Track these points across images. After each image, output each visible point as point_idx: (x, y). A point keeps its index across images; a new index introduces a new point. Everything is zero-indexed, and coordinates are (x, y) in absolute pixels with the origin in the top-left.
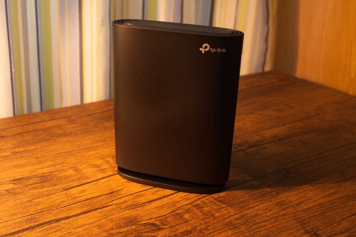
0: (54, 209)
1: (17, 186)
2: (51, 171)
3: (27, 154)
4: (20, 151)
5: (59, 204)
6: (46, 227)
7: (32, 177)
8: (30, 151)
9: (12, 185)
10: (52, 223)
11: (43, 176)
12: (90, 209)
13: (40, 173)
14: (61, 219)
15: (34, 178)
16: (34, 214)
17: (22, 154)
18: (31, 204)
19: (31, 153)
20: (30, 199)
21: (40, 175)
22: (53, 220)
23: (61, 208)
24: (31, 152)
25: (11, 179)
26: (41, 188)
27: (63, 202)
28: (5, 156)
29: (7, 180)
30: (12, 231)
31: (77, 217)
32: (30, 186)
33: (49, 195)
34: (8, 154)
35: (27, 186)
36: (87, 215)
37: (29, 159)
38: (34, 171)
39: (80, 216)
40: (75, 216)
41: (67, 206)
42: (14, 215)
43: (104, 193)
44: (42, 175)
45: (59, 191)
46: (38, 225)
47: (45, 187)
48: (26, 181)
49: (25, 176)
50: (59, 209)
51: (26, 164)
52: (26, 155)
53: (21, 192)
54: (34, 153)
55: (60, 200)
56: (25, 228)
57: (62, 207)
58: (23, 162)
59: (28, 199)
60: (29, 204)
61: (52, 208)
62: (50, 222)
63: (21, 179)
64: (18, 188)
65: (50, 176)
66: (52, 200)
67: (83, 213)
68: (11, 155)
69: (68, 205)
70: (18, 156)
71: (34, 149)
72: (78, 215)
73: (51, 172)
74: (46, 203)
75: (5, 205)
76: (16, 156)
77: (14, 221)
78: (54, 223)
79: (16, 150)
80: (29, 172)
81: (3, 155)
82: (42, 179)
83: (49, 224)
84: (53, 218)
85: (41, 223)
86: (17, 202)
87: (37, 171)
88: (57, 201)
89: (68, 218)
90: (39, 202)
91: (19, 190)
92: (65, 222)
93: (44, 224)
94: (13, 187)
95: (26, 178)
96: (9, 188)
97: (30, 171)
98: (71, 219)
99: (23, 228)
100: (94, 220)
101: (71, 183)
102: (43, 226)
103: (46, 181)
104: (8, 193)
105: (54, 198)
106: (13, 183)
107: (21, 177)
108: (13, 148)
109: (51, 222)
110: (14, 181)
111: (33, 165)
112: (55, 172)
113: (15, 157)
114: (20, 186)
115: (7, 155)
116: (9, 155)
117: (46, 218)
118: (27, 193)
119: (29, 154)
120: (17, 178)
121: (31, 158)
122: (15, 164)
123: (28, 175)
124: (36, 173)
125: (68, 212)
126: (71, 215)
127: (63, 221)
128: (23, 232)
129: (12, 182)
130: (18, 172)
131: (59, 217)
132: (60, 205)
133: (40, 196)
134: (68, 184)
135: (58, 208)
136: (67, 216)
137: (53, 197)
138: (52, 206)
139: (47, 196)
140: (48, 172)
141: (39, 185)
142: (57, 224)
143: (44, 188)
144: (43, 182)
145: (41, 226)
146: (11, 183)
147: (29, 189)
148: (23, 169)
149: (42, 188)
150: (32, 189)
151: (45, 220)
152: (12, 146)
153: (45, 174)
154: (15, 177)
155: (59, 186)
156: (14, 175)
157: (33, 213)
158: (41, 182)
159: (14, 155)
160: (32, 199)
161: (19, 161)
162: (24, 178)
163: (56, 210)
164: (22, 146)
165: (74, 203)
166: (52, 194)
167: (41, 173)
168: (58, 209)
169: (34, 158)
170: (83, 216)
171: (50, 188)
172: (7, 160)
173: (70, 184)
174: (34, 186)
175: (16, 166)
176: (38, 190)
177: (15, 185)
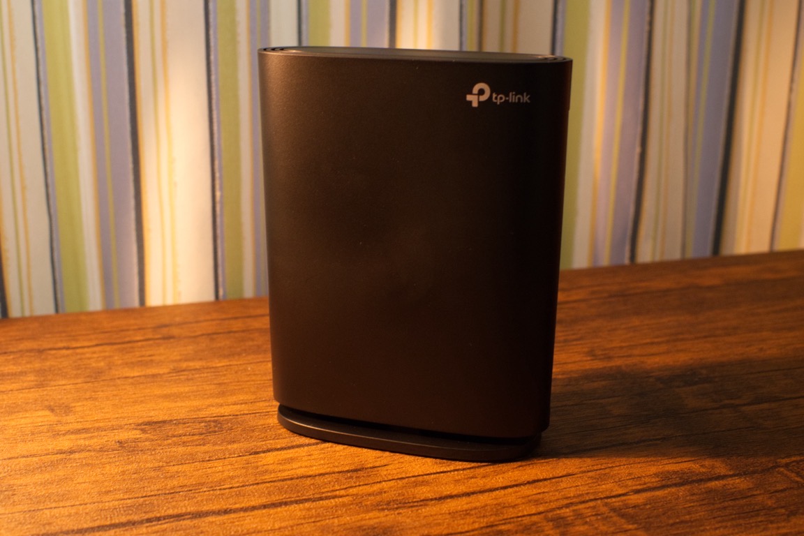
0: (205, 489)
1: (147, 435)
2: (239, 413)
4: (192, 368)
5: (221, 482)
6: (165, 526)
7: (190, 421)
8: (213, 370)
9: (138, 432)
10: (184, 519)
11: (214, 421)
12: (286, 500)
13: (212, 414)
14: (207, 514)
15: (193, 423)
16: (152, 496)
17: (193, 375)
18: (158, 476)
19: (212, 374)
20: (161, 464)
21: (208, 419)
22: (189, 513)
23: (220, 489)
24: (214, 372)
25: (141, 421)
26: (197, 445)
27: (232, 478)
28: (154, 376)
29: (131, 421)
30: (85, 526)
31: (247, 514)
32: (174, 439)
33: (209, 461)
35: (168, 437)
36: (272, 511)
37: (203, 385)
38: (199, 410)
39: (256, 512)
40: (245, 510)
41: (238, 487)
42: (107, 492)
43: (336, 470)
44: (214, 419)
45: (234, 454)
46: (149, 520)
47: (209, 443)
48: (173, 427)
49: (175, 418)
50: (215, 492)
51: (190, 394)
52: (201, 377)
53: (150, 448)
54: (221, 373)
55: (226, 474)
56: (117, 521)
57: (224, 489)
58: (187, 389)
59: (156, 465)
60: (153, 474)
61: (200, 487)
62: (179, 517)
63: (164, 422)
64: (147, 440)
65: (231, 424)
66: (209, 471)
67: (265, 507)
68: (169, 373)
69: (241, 485)
70: (181, 377)
71: (223, 366)
72: (254, 508)
73: (237, 415)
74: (192, 476)
75: (99, 470)
76: (177, 377)
77: (101, 506)
78: (188, 519)
79: (185, 365)
80: (188, 409)
81: (150, 373)
82: (209, 427)
83: (177, 520)
84: (191, 509)
85: (158, 515)
86: (130, 467)
87: (208, 410)
88: (220, 474)
89: (226, 512)
90: (177, 472)
91: (147, 443)
92: (214, 520)
93: (164, 519)
94: (138, 436)
95: (175, 422)
96: (127, 437)
97: (192, 409)
98: (233, 516)
99: (113, 522)
100: (283, 524)
101: (271, 441)
102: (160, 522)
103: (215, 432)
104: (120, 449)
105: (216, 467)
106: (142, 430)
107: (166, 418)
108: (180, 360)
109: (183, 516)
110: (146, 425)
111: (206, 396)
112: (245, 416)
114: (152, 437)
115: (159, 374)
116: (164, 374)
117: (174, 507)
118: (161, 451)
119: (209, 374)
120: (156, 419)
121: (209, 383)
122: (165, 392)
123: (182, 416)
124: (202, 414)
125: (231, 501)
126: (237, 506)
127: (211, 519)
128: (110, 529)
129: (139, 427)
130: (163, 409)
131: (205, 508)
132: (222, 484)
133: (187, 459)
134: (264, 443)
135: (213, 490)
136: (225, 507)
137: (216, 465)
138: (202, 484)
139: (203, 461)
140: (231, 413)
141: (196, 437)
142: (196, 521)
143: (204, 445)
144: (210, 432)
145: (154, 523)
146: (136, 429)
147: (169, 444)
148: (179, 404)
149: (200, 445)
150: (175, 444)
151: (171, 512)
152: (178, 358)
153: (222, 418)
154: (153, 418)
155: (241, 444)
156: (152, 413)
157: (152, 493)
158: (204, 432)
159: (174, 374)
160: (165, 464)
162: (171, 421)
163: (208, 493)
164: (201, 359)
165: (257, 482)
166: (216, 459)
167: (215, 415)
168: (212, 492)
169: (214, 384)
170: (264, 511)
171: (217, 448)
173: (267, 442)
174: (185, 438)
175: (166, 397)
176: (189, 447)
177: (143, 433)
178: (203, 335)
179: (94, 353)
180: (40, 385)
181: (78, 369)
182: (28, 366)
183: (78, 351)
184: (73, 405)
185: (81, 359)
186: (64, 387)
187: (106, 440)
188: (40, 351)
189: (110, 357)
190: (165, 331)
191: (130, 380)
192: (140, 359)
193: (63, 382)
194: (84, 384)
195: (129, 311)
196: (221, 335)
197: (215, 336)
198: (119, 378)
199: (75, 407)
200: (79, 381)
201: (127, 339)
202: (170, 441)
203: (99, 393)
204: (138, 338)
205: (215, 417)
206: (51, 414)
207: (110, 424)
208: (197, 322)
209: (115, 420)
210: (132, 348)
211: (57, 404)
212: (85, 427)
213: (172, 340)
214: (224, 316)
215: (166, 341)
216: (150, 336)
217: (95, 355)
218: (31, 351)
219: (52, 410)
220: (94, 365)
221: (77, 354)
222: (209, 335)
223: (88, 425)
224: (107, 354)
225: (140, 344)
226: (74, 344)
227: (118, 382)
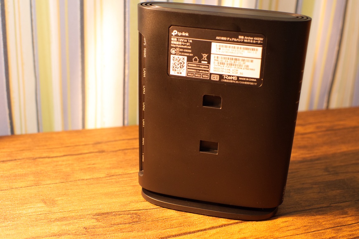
1: (100, 223)
2: (148, 208)
3: (124, 179)
4: (117, 174)
7: (122, 213)
8: (129, 176)
9: (94, 221)
11: (136, 214)
13: (133, 208)
15: (124, 214)
17: (119, 178)
19: (129, 179)
21: (132, 212)
24: (130, 177)
25: (95, 212)
26: (128, 232)
28: (98, 179)
29: (89, 212)
32: (115, 226)
34: (102, 177)
35: (111, 225)
37: (125, 186)
38: (126, 205)
44: (134, 212)
47: (135, 230)
48: (113, 217)
49: (114, 211)
51: (119, 193)
52: (123, 181)
53: (102, 233)
54: (133, 178)
58: (117, 189)
63: (108, 213)
64: (101, 227)
65: (145, 216)
68: (105, 177)
70: (113, 180)
71: (134, 173)
73: (147, 209)
76: (110, 180)
79: (113, 171)
80: (119, 204)
81: (96, 177)
82: (133, 218)
87: (131, 205)
91: (101, 229)
94: (95, 224)
95: (114, 213)
96: (89, 224)
97: (122, 204)
103: (137, 222)
104: (86, 233)
106: (96, 219)
107: (109, 211)
108: (110, 168)
110: (98, 215)
111: (128, 195)
113: (108, 181)
114: (103, 225)
115: (100, 178)
118: (109, 236)
119: (127, 179)
120: (103, 211)
121: (128, 185)
122: (105, 191)
123: (117, 210)
124: (128, 208)
129: (95, 217)
130: (106, 203)
140: (143, 208)
141: (127, 226)
143: (132, 231)
144: (134, 222)
146: (93, 219)
147: (113, 230)
148: (114, 200)
149: (130, 231)
150: (117, 230)
152: (109, 166)
153: (139, 211)
154: (101, 210)
156: (100, 207)
158: (131, 221)
159: (109, 178)
161: (112, 187)
164: (121, 168)
167: (135, 209)
169: (131, 186)
171: (140, 234)
172: (98, 184)
174: (121, 226)
175: (107, 195)
176: (124, 233)
177: (97, 221)
178: (120, 150)
179: (63, 161)
180: (37, 184)
181: (56, 173)
182: (29, 169)
183: (55, 159)
184: (57, 199)
185: (57, 165)
186: (50, 186)
187: (77, 226)
188: (35, 159)
189: (72, 164)
190: (99, 147)
191: (85, 182)
192: (88, 166)
193: (49, 182)
194: (61, 184)
195: (77, 132)
196: (129, 151)
197: (126, 151)
198: (79, 180)
199: (57, 200)
200: (57, 181)
201: (80, 152)
202: (113, 228)
203: (69, 191)
204: (86, 151)
205: (135, 210)
206: (45, 206)
207: (79, 214)
208: (116, 141)
209: (81, 211)
210: (83, 158)
211: (47, 198)
212: (65, 216)
213: (104, 153)
214: (129, 137)
215: (101, 154)
216: (92, 150)
217: (64, 163)
218: (29, 158)
219: (45, 203)
220: (64, 170)
221: (54, 162)
222: (123, 150)
223: (66, 215)
224: (70, 162)
225: (87, 155)
226: (52, 155)
227: (79, 183)
